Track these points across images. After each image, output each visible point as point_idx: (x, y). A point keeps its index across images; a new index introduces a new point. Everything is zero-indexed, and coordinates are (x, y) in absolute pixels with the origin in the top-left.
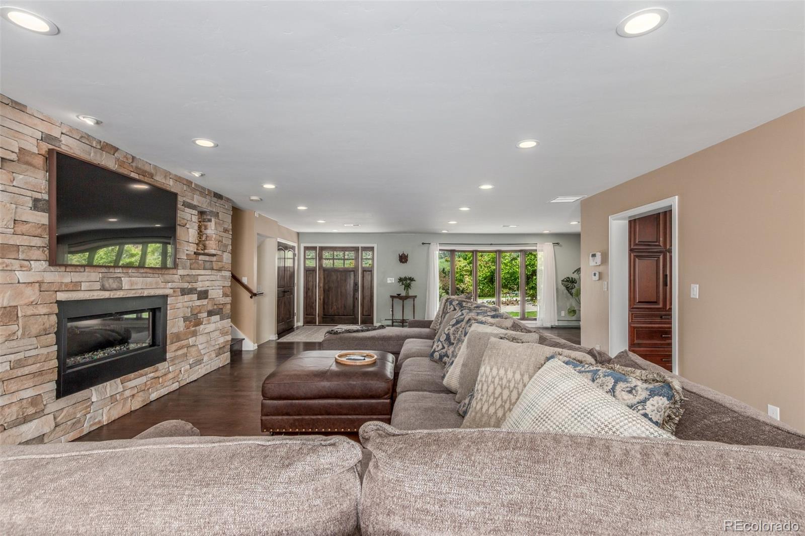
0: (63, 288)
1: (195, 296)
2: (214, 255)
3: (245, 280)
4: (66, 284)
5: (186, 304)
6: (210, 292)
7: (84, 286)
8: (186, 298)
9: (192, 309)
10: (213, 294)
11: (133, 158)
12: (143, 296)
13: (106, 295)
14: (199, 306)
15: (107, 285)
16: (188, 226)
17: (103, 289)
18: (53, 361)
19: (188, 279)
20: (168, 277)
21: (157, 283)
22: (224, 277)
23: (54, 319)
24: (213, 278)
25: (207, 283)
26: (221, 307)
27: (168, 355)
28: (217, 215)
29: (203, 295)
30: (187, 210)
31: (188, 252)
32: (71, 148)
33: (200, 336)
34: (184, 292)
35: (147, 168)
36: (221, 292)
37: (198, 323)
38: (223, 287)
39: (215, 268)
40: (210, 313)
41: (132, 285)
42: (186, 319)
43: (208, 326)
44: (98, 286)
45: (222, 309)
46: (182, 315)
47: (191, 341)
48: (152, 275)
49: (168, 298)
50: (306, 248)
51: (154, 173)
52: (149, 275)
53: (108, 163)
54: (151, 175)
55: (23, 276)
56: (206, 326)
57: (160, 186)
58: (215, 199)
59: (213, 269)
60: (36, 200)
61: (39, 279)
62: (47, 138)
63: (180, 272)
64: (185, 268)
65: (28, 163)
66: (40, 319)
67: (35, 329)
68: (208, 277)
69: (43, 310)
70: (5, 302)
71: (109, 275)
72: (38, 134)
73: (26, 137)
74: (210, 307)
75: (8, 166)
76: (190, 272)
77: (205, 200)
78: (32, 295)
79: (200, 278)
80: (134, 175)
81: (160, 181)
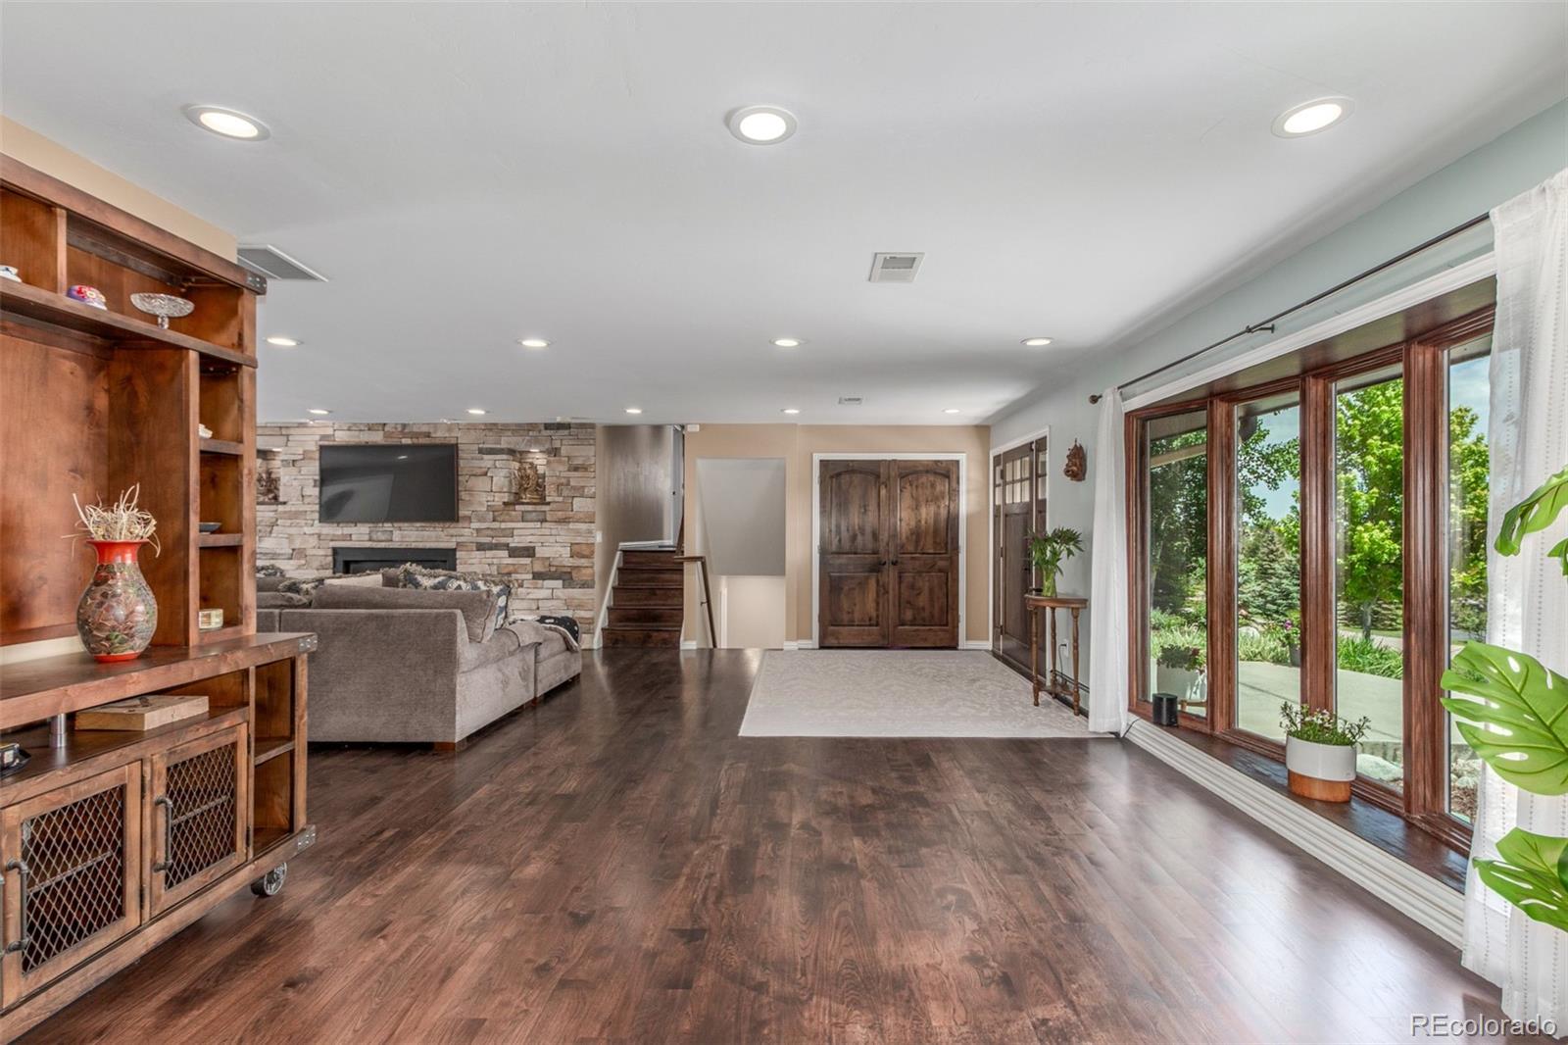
0: (337, 538)
1: (506, 553)
2: (547, 503)
4: (339, 535)
5: (489, 561)
6: (537, 549)
7: (353, 537)
8: (489, 554)
9: (498, 567)
10: (540, 552)
12: (415, 549)
13: (368, 544)
14: (513, 564)
15: (374, 537)
16: (489, 474)
17: (370, 540)
19: (489, 532)
20: (452, 531)
21: (438, 536)
22: (577, 532)
23: (330, 559)
24: (546, 532)
25: (530, 538)
26: (569, 570)
28: (554, 451)
29: (525, 552)
30: (486, 457)
31: (489, 504)
34: (482, 547)
35: (425, 429)
36: (567, 551)
37: (516, 585)
38: (572, 544)
39: (548, 519)
40: (539, 575)
41: (403, 537)
43: (536, 590)
44: (367, 537)
45: (570, 573)
48: (431, 529)
49: (459, 552)
51: (431, 431)
52: (427, 529)
53: (377, 438)
54: (428, 435)
55: (308, 530)
56: (529, 590)
57: (438, 441)
58: (549, 432)
59: (546, 521)
60: (315, 481)
61: (317, 532)
62: (323, 437)
63: (475, 525)
64: (481, 520)
65: (311, 458)
66: (320, 558)
67: (316, 564)
68: (532, 531)
69: (322, 552)
70: (297, 545)
71: (378, 529)
72: (318, 438)
73: (310, 442)
74: (538, 567)
75: (298, 464)
76: (496, 525)
77: (520, 439)
78: (314, 541)
79: (516, 532)
80: (406, 441)
81: (440, 436)
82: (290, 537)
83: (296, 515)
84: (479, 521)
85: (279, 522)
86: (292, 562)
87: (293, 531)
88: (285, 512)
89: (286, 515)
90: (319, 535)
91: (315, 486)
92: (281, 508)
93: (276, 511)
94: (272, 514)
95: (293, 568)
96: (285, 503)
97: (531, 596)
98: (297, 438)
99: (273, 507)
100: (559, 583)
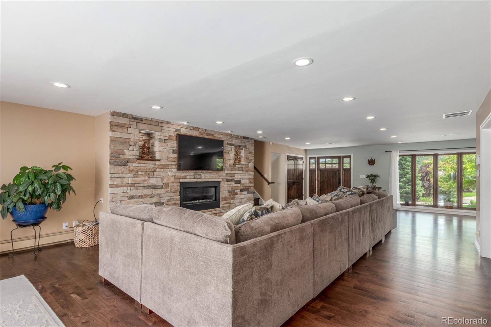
0: (181, 178)
1: (233, 183)
2: (243, 165)
3: (266, 176)
4: (182, 176)
5: (230, 185)
6: (241, 181)
7: (188, 177)
8: (229, 183)
9: (232, 188)
10: (242, 182)
11: (206, 130)
12: (209, 182)
13: (195, 180)
14: (236, 187)
15: (196, 177)
16: (230, 153)
17: (194, 178)
18: (178, 201)
19: (230, 175)
20: (220, 174)
21: (215, 177)
22: (250, 175)
23: (179, 187)
24: (243, 174)
25: (240, 177)
26: (248, 188)
27: (221, 205)
28: (245, 147)
29: (238, 182)
30: (229, 146)
31: (230, 164)
32: (184, 132)
33: (237, 200)
34: (228, 180)
35: (211, 133)
36: (248, 181)
37: (236, 194)
38: (249, 179)
39: (244, 170)
40: (242, 190)
41: (205, 177)
42: (229, 192)
43: (241, 196)
44: (193, 177)
45: (248, 189)
46: (227, 190)
47: (232, 201)
48: (213, 173)
49: (221, 183)
50: (310, 158)
51: (214, 133)
52: (212, 173)
53: (196, 134)
54: (213, 135)
55: (170, 174)
56: (239, 196)
57: (216, 139)
58: (244, 140)
59: (243, 171)
60: (173, 150)
61: (174, 175)
62: (177, 130)
63: (226, 172)
64: (228, 170)
65: (171, 139)
66: (175, 187)
67: (173, 190)
68: (240, 174)
69: (175, 184)
70: (165, 181)
71: (197, 173)
72: (174, 130)
73: (171, 131)
74: (242, 188)
75: (166, 141)
76: (231, 172)
77: (238, 141)
78: (172, 179)
79: (236, 175)
80: (206, 137)
81: (217, 137)
82: (162, 178)
83: (164, 166)
84: (227, 171)
85: (157, 170)
86: (163, 189)
87: (163, 174)
88: (161, 165)
89: (161, 167)
90: (175, 176)
91: (173, 153)
92: (158, 163)
93: (155, 164)
94: (153, 166)
95: (165, 192)
96: (159, 160)
97: (240, 198)
98: (166, 129)
99: (154, 162)
100: (246, 192)
